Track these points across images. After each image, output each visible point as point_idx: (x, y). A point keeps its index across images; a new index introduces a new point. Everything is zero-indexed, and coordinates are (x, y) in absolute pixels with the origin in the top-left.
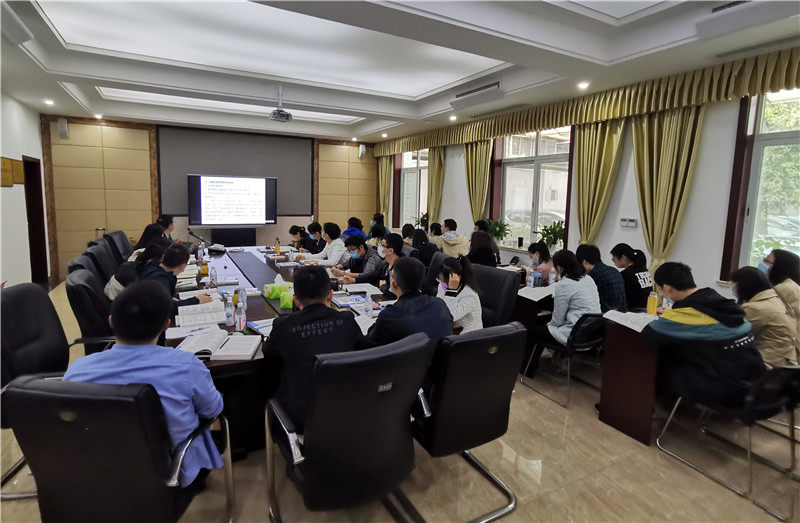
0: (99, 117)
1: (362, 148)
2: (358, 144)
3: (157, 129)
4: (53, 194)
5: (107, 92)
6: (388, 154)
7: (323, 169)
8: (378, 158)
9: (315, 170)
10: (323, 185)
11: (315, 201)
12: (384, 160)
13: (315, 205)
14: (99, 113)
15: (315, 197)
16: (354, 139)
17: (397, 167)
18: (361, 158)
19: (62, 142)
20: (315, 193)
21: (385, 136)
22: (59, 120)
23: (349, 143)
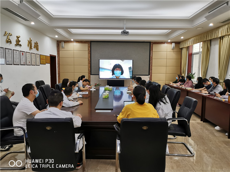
0: (72, 40)
1: (173, 44)
2: (171, 43)
3: (90, 43)
4: (59, 67)
5: (74, 31)
6: (185, 46)
7: (154, 55)
8: (182, 49)
9: (151, 56)
10: (154, 62)
11: (151, 69)
12: (184, 49)
13: (151, 71)
14: (72, 39)
15: (151, 67)
16: (169, 41)
17: (190, 52)
18: (173, 49)
19: (63, 49)
20: (151, 66)
21: (182, 38)
22: (62, 42)
23: (168, 43)
